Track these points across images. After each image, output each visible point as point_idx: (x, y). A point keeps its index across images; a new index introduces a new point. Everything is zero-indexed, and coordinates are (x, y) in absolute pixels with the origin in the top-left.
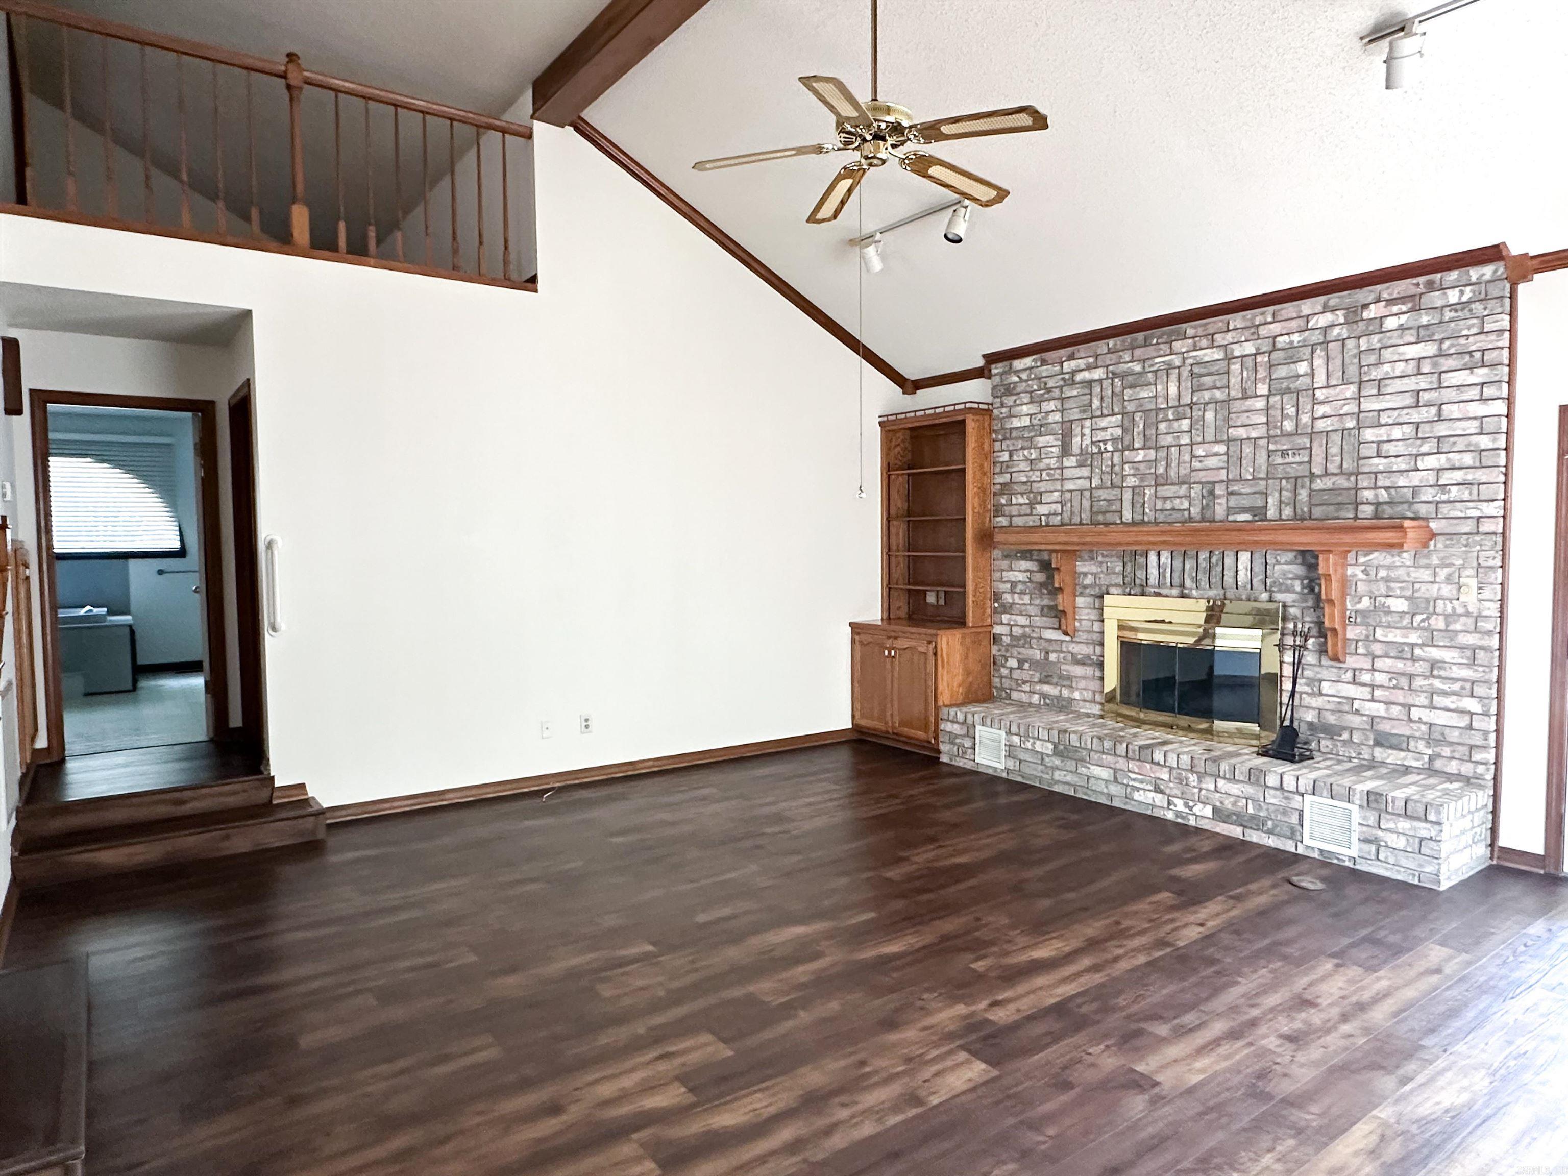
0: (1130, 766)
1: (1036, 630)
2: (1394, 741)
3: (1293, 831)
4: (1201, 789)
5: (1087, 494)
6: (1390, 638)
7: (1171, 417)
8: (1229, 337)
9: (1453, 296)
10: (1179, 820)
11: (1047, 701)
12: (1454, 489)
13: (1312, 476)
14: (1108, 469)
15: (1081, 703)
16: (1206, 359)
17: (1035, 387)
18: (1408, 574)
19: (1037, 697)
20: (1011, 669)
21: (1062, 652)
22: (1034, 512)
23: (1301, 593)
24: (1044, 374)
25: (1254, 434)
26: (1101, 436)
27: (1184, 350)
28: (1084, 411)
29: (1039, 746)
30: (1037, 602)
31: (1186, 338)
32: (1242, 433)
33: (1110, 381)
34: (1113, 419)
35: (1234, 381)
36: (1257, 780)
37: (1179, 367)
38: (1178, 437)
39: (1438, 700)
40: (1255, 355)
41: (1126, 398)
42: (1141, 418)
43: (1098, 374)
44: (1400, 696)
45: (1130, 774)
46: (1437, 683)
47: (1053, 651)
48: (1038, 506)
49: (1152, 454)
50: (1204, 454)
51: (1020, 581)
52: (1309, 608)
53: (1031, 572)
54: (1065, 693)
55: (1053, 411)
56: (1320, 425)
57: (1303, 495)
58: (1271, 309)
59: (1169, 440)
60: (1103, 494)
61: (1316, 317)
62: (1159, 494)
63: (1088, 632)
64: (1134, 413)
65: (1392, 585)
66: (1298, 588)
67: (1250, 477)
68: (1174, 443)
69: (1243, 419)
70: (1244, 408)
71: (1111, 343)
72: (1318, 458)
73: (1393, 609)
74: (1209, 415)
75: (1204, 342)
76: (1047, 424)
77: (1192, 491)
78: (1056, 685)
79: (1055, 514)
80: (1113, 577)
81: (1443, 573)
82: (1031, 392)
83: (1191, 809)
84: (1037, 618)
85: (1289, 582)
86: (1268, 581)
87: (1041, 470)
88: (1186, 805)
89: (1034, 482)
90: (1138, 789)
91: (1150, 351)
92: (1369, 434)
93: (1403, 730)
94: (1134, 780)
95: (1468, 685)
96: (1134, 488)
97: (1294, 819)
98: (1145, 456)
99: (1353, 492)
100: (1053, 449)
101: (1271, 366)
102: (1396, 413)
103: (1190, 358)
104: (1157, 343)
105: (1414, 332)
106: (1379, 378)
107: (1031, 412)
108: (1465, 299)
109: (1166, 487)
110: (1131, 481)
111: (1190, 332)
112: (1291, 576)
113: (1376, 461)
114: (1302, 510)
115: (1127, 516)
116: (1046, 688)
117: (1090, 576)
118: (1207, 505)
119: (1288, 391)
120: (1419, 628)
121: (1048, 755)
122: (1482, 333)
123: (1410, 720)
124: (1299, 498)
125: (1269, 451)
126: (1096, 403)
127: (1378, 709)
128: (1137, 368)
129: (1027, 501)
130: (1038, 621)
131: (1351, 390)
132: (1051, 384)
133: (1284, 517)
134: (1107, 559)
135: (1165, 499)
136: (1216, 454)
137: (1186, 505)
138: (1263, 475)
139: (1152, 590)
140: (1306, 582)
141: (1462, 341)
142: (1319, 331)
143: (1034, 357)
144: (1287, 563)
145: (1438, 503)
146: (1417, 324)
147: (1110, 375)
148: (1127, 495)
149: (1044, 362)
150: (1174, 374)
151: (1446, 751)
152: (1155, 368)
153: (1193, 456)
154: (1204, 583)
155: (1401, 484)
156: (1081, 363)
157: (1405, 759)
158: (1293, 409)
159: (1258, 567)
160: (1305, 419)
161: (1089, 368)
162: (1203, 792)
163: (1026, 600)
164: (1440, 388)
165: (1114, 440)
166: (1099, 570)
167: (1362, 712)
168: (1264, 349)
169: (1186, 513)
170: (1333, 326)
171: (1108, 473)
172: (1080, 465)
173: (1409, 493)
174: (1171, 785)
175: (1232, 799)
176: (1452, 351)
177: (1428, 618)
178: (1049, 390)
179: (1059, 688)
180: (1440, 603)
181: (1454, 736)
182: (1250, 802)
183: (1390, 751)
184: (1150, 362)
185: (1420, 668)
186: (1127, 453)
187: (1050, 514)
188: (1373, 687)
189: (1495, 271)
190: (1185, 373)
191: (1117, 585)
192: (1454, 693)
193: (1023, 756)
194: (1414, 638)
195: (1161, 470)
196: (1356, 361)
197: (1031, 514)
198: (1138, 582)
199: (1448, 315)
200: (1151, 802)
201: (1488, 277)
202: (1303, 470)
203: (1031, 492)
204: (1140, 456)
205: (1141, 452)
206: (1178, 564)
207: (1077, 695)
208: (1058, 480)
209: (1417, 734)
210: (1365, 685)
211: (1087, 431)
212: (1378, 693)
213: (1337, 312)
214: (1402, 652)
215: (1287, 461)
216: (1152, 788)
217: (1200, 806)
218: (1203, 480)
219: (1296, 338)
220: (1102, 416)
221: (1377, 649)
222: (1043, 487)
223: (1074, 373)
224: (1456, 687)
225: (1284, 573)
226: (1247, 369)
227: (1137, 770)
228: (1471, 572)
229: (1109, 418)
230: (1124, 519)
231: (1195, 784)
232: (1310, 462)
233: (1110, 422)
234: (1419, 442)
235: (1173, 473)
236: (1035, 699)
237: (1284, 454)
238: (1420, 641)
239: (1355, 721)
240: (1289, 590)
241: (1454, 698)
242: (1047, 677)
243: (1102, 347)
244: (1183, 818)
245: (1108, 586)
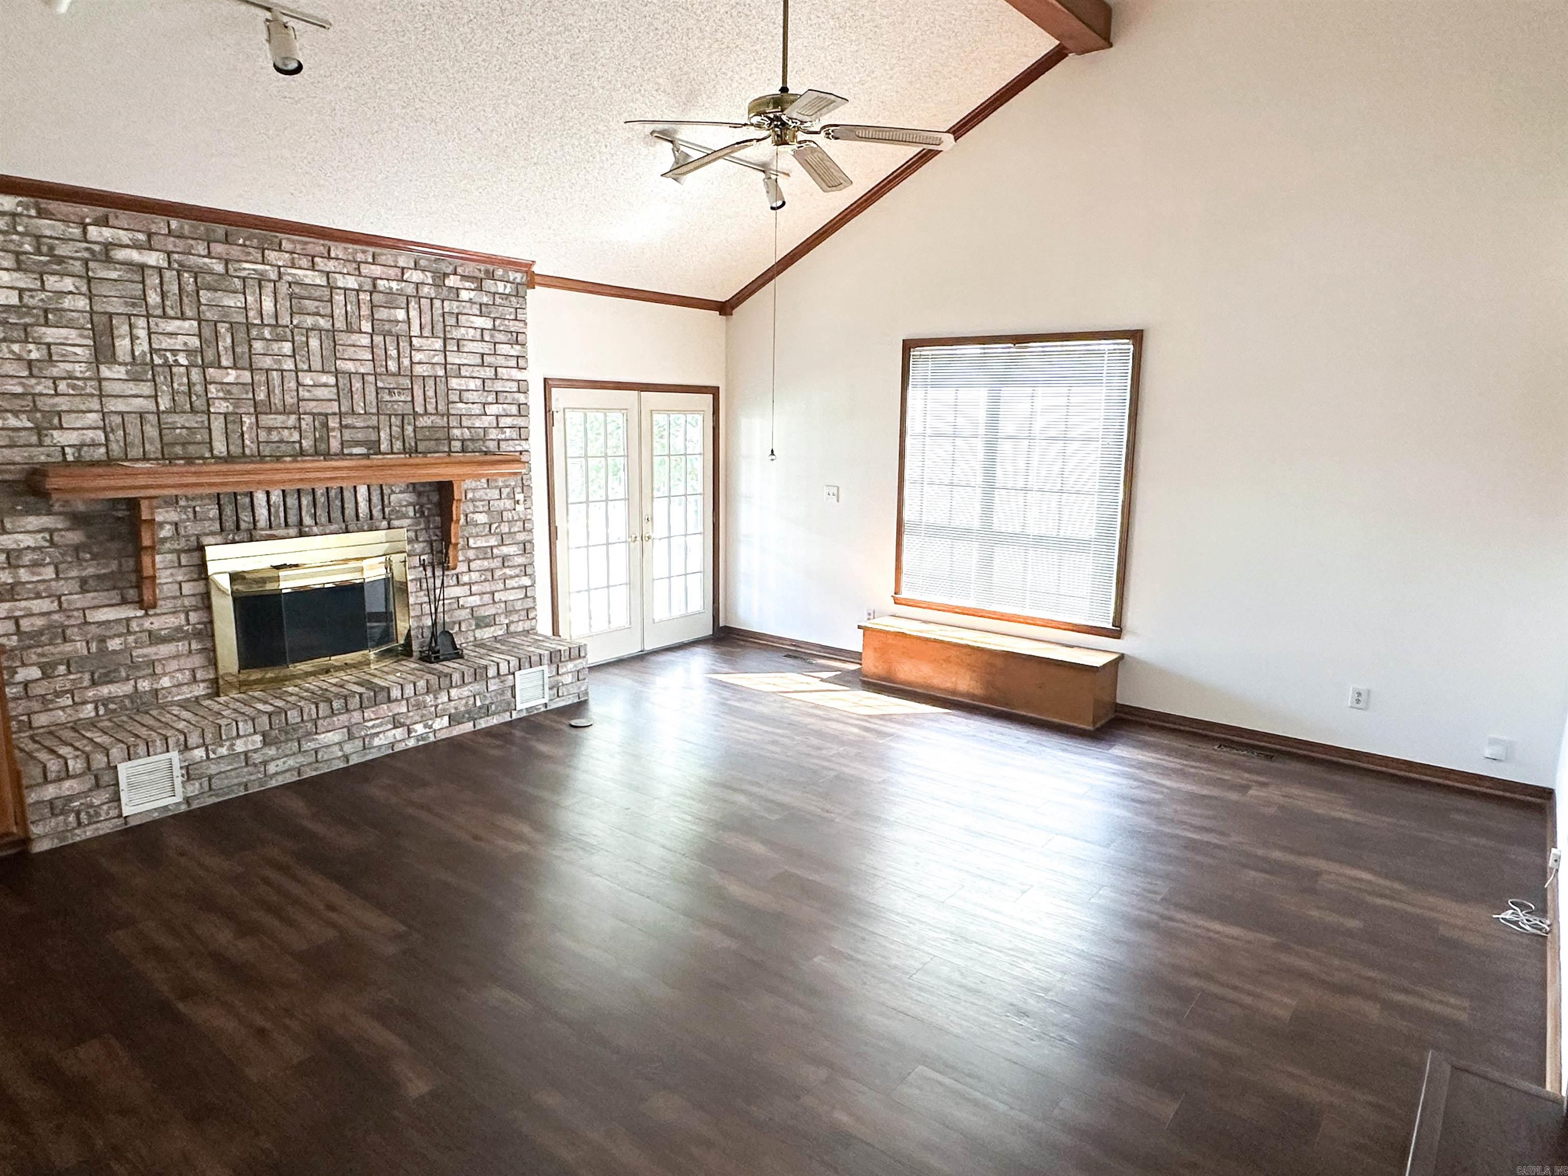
0: (366, 715)
1: (76, 614)
2: (487, 620)
3: (509, 704)
4: (436, 706)
5: (152, 418)
6: (479, 544)
7: (268, 336)
8: (331, 266)
9: (500, 287)
10: (421, 743)
11: (112, 706)
12: (508, 430)
13: (415, 414)
14: (184, 388)
15: (174, 690)
16: (307, 281)
17: (27, 248)
18: (486, 494)
19: (90, 707)
20: (26, 685)
21: (129, 632)
22: (47, 441)
23: (415, 517)
24: (48, 233)
25: (362, 370)
26: (167, 342)
27: (280, 263)
28: (134, 305)
29: (240, 746)
30: (74, 573)
31: (280, 250)
32: (350, 366)
33: (175, 273)
34: (187, 324)
35: (339, 312)
36: (481, 676)
37: (275, 282)
38: (280, 361)
39: (510, 583)
40: (357, 291)
41: (203, 301)
42: (227, 330)
43: (153, 258)
44: (487, 587)
45: (366, 724)
46: (508, 572)
47: (112, 637)
48: (55, 433)
49: (246, 377)
50: (311, 383)
51: (28, 547)
52: (422, 529)
53: (51, 532)
54: (144, 685)
55: (71, 293)
56: (418, 370)
57: (409, 429)
58: (371, 250)
59: (268, 362)
60: (180, 420)
61: (410, 271)
62: (261, 423)
63: (174, 598)
64: (216, 323)
65: (477, 503)
66: (411, 514)
67: (363, 412)
68: (275, 367)
69: (350, 352)
70: (350, 342)
71: (174, 224)
72: (419, 399)
73: (479, 522)
74: (314, 343)
75: (304, 262)
76: (58, 310)
77: (303, 422)
78: (128, 679)
79: (94, 444)
80: (207, 524)
81: (505, 491)
82: (17, 254)
83: (431, 727)
84: (76, 596)
85: (404, 509)
86: (387, 510)
87: (55, 380)
88: (425, 726)
89: (41, 394)
90: (377, 734)
91: (235, 252)
92: (454, 383)
93: (490, 611)
94: (373, 727)
95: (523, 568)
96: (226, 415)
97: (509, 694)
98: (238, 377)
99: (446, 429)
100: (78, 350)
101: (373, 307)
102: (471, 368)
103: (289, 274)
104: (244, 245)
105: (478, 307)
106: (459, 337)
107: (22, 285)
108: (507, 292)
109: (272, 416)
110: (221, 407)
111: (286, 245)
112: (405, 503)
113: (460, 405)
114: (410, 444)
115: (220, 447)
116: (105, 691)
117: (168, 527)
118: (321, 437)
119: (389, 333)
120: (496, 534)
121: (255, 751)
122: (516, 320)
123: (494, 602)
124: (406, 433)
125: (377, 388)
126: (153, 298)
127: (474, 601)
128: (219, 268)
129: (30, 425)
130: (78, 600)
131: (438, 344)
132: (62, 250)
133: (395, 450)
134: (193, 504)
135: (270, 429)
136: (325, 385)
137: (296, 437)
138: (374, 411)
139: (263, 532)
140: (417, 507)
141: (506, 322)
142: (412, 285)
143: (20, 199)
144: (401, 492)
145: (499, 440)
146: (481, 301)
147: (176, 266)
148: (217, 425)
149: (42, 214)
150: (269, 288)
151: (515, 617)
152: (243, 274)
153: (299, 384)
154: (324, 519)
155: (477, 425)
156: (125, 237)
157: (494, 631)
158: (395, 352)
159: (376, 499)
160: (406, 362)
161: (137, 246)
162: (440, 706)
163: (49, 573)
164: (495, 354)
165: (189, 352)
166: (184, 517)
167: (466, 605)
168: (366, 288)
169: (297, 446)
170: (423, 283)
171: (184, 393)
172: (135, 379)
173: (481, 432)
174: (411, 714)
175: (464, 701)
176: (501, 328)
177: (499, 526)
178: (61, 260)
179: (132, 682)
180: (505, 514)
181: (518, 605)
182: (477, 697)
183: (485, 630)
184: (237, 266)
185: (497, 563)
186: (211, 370)
187: (82, 445)
188: (470, 584)
189: (522, 278)
190: (283, 289)
191: (212, 534)
192: (517, 576)
193: (213, 769)
194: (493, 541)
195: (261, 396)
196: (441, 319)
197: (40, 444)
198: (243, 525)
199: (498, 301)
200: (393, 740)
201: (518, 280)
202: (408, 409)
203: (35, 409)
204: (232, 376)
205: (233, 372)
206: (292, 501)
207: (166, 682)
208: (92, 395)
209: (500, 611)
210: (465, 584)
211: (142, 333)
212: (474, 588)
213: (427, 273)
214: (486, 553)
215: (394, 399)
216: (390, 726)
217: (438, 720)
218: (315, 411)
219: (394, 285)
220: (165, 316)
221: (471, 554)
222: (63, 403)
223: (108, 246)
224: (517, 571)
225: (400, 502)
226: (351, 303)
227: (373, 716)
228: (519, 490)
229: (178, 323)
230: (215, 452)
231: (433, 703)
232: (413, 401)
233: (179, 328)
234: (485, 394)
235: (276, 400)
236: (88, 711)
237: (391, 392)
238: (496, 544)
239: (464, 614)
240: (405, 516)
241: (517, 579)
242: (106, 675)
243: (159, 224)
244: (423, 739)
245: (198, 537)
